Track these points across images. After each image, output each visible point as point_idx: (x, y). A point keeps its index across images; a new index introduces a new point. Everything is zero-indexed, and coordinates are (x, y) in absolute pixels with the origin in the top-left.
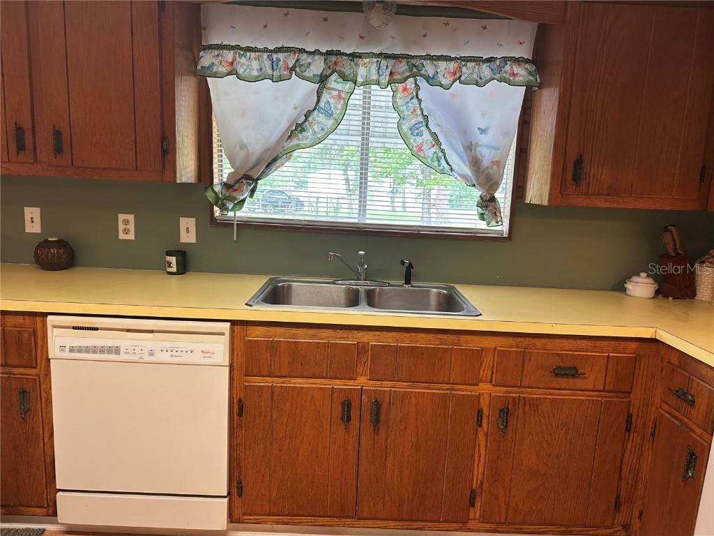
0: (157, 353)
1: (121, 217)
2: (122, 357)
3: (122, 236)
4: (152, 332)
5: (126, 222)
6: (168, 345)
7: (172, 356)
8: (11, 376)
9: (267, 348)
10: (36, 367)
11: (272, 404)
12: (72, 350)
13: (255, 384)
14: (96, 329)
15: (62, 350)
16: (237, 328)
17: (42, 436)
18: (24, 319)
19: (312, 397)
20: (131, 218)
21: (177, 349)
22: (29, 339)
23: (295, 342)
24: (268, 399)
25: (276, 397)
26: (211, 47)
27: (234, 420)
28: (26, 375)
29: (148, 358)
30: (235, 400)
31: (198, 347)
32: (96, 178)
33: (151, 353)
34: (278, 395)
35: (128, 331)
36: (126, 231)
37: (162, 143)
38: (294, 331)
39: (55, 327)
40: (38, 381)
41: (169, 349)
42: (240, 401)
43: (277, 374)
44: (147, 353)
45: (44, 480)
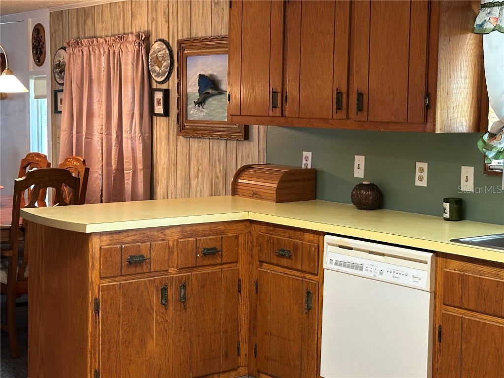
0: (385, 272)
1: (419, 165)
2: (363, 273)
3: (418, 183)
4: (383, 255)
5: (421, 170)
6: (392, 267)
7: (394, 277)
8: (304, 280)
9: (459, 280)
10: (317, 275)
11: (461, 334)
12: (336, 264)
13: (450, 313)
14: (351, 249)
15: (331, 263)
16: (440, 259)
17: (316, 331)
18: (314, 237)
19: (493, 334)
20: (425, 166)
21: (397, 272)
22: (315, 251)
23: (480, 278)
24: (458, 330)
25: (465, 329)
26: (485, 6)
27: (435, 345)
28: (312, 280)
29: (379, 277)
30: (437, 327)
31: (411, 272)
32: (382, 130)
33: (381, 273)
34: (467, 327)
35: (371, 252)
36: (421, 179)
37: (425, 99)
38: (481, 268)
39: (329, 244)
40: (317, 285)
41: (393, 271)
42: (440, 327)
43: (466, 306)
44: (378, 273)
45: (316, 368)
